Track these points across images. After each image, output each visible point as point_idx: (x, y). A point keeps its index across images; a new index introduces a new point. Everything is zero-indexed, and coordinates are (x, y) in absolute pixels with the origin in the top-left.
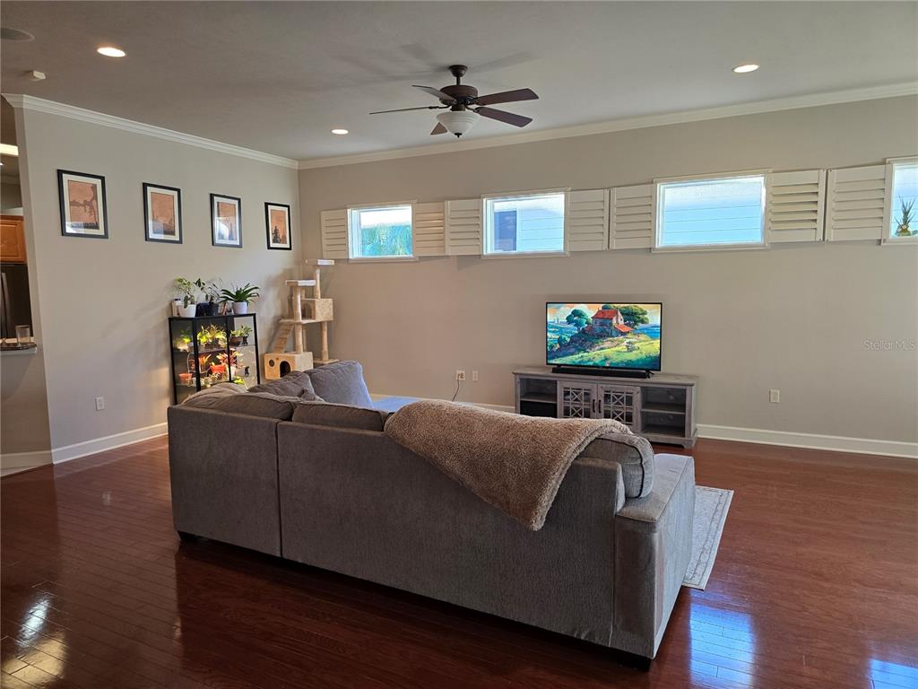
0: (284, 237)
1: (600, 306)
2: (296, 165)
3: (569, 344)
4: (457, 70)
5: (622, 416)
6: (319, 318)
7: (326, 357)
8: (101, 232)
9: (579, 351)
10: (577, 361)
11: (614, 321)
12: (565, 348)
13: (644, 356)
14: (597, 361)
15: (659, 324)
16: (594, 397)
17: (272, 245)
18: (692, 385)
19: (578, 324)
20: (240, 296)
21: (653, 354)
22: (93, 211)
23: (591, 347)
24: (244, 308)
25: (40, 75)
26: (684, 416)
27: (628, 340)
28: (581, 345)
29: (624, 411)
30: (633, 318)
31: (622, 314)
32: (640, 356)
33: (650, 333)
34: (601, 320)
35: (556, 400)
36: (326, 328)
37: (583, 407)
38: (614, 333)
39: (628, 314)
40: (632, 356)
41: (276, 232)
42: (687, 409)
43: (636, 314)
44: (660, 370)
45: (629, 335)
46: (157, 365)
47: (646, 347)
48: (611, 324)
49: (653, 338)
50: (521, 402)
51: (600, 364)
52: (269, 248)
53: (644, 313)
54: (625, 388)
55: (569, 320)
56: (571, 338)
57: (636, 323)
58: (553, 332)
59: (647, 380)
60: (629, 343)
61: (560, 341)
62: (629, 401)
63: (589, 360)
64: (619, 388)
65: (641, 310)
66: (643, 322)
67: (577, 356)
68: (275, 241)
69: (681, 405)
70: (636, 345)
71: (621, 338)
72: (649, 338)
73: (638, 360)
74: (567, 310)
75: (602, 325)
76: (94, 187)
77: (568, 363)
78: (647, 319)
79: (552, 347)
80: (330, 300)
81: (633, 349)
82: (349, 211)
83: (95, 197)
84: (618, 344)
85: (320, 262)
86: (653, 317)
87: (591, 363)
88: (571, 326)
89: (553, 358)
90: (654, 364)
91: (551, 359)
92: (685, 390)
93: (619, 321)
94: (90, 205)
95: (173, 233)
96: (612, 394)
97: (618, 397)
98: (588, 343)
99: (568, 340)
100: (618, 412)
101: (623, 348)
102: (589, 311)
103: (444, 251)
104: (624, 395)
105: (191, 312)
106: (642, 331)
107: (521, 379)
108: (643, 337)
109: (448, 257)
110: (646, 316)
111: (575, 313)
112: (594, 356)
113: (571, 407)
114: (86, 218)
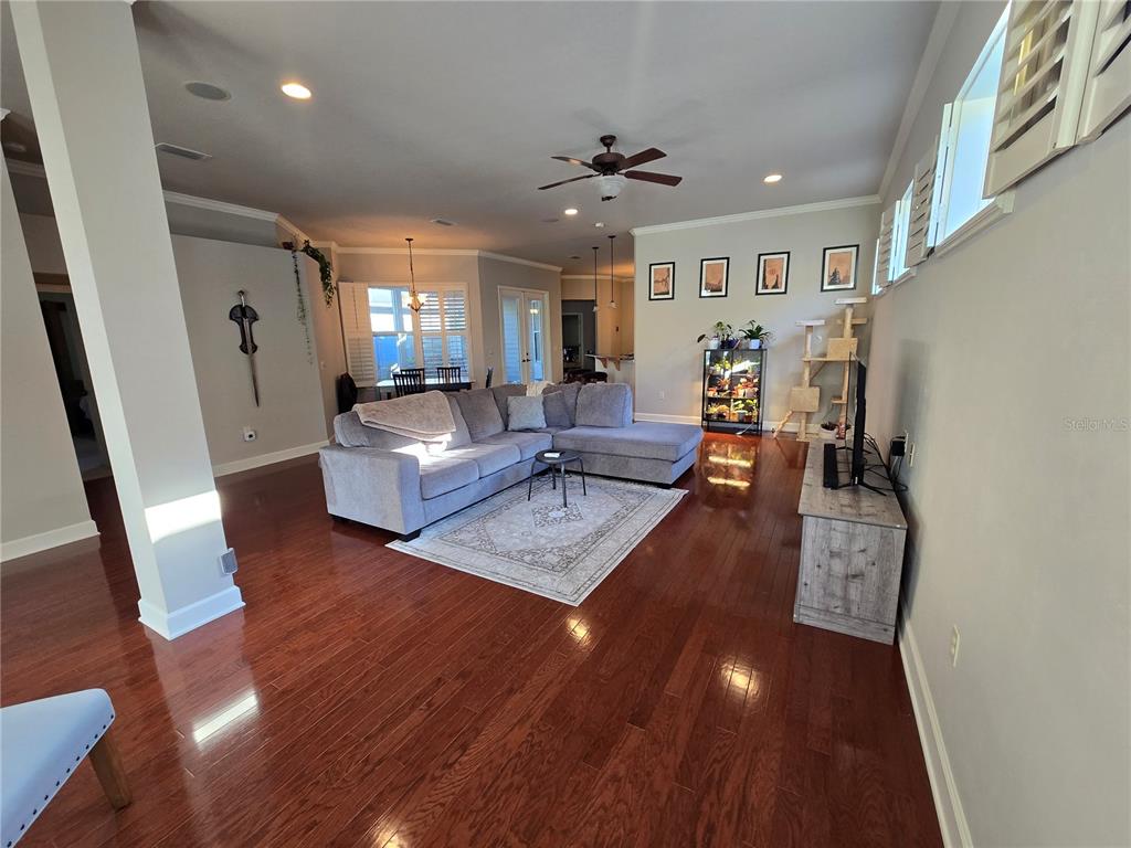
2: (877, 199)
4: (605, 140)
6: (832, 356)
8: (670, 296)
20: (754, 335)
22: (667, 283)
41: (835, 274)
52: (823, 290)
68: (830, 284)
76: (668, 269)
80: (854, 340)
83: (669, 276)
94: (665, 281)
95: (721, 290)
105: (712, 345)
114: (664, 290)
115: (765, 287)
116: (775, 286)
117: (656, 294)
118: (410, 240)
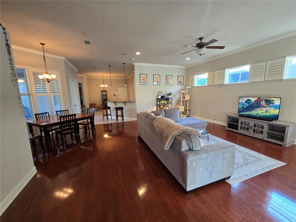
0: (182, 82)
1: (257, 98)
2: (186, 67)
3: (245, 109)
4: (201, 39)
5: (259, 132)
6: (186, 99)
7: (188, 107)
8: (146, 84)
9: (249, 111)
10: (247, 114)
11: (261, 103)
12: (244, 110)
13: (272, 114)
14: (254, 114)
15: (279, 104)
16: (250, 125)
17: (179, 84)
18: (289, 126)
19: (249, 103)
20: (169, 94)
21: (275, 114)
22: (145, 80)
23: (253, 110)
24: (170, 97)
25: (133, 59)
26: (284, 136)
27: (266, 109)
28: (249, 109)
29: (260, 130)
30: (269, 102)
31: (264, 101)
32: (270, 114)
33: (276, 107)
34: (257, 102)
35: (238, 124)
36: (188, 101)
37: (246, 127)
38: (261, 107)
39: (267, 101)
40: (267, 114)
41: (180, 81)
42: (286, 133)
43: (270, 101)
44: (278, 120)
45: (267, 108)
46: (154, 106)
47: (272, 112)
48: (260, 104)
49: (276, 109)
50: (228, 123)
51: (255, 115)
52: (178, 85)
53: (273, 101)
54: (262, 124)
55: (246, 102)
56: (246, 107)
57: (270, 104)
58: (241, 105)
59: (271, 122)
60: (267, 110)
61: (243, 108)
62: (263, 127)
63: (252, 114)
64: (259, 123)
65: (272, 100)
66: (272, 103)
67: (248, 112)
68: (179, 83)
69: (284, 132)
70: (269, 111)
71: (263, 108)
72: (274, 109)
73: (269, 116)
74: (246, 99)
75: (257, 104)
76: (145, 76)
77: (245, 114)
78: (274, 103)
79: (240, 109)
80: (189, 95)
81: (268, 112)
82: (195, 76)
83: (145, 78)
84: (262, 110)
85: (187, 87)
86: (277, 102)
87: (252, 115)
88: (247, 104)
89: (240, 112)
90: (276, 118)
91: (239, 113)
92: (286, 127)
93: (263, 103)
94: (144, 79)
95: (158, 83)
96: (256, 125)
97: (259, 126)
98: (252, 109)
99: (245, 108)
100: (258, 130)
101: (264, 111)
102: (253, 100)
103: (214, 84)
104: (261, 126)
105: (160, 97)
106: (272, 107)
107: (229, 117)
108: (272, 108)
109: (216, 85)
110: (274, 102)
111: (248, 100)
112: (254, 113)
113: (243, 126)
114: (144, 82)
115: (168, 83)
116: (170, 83)
117: (142, 83)
118: (43, 44)
